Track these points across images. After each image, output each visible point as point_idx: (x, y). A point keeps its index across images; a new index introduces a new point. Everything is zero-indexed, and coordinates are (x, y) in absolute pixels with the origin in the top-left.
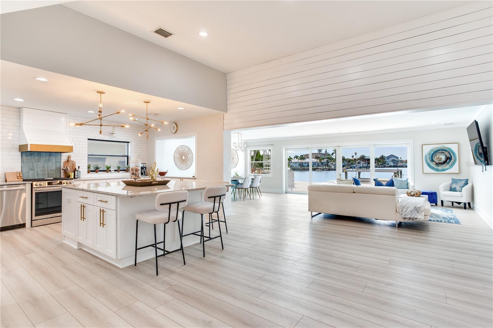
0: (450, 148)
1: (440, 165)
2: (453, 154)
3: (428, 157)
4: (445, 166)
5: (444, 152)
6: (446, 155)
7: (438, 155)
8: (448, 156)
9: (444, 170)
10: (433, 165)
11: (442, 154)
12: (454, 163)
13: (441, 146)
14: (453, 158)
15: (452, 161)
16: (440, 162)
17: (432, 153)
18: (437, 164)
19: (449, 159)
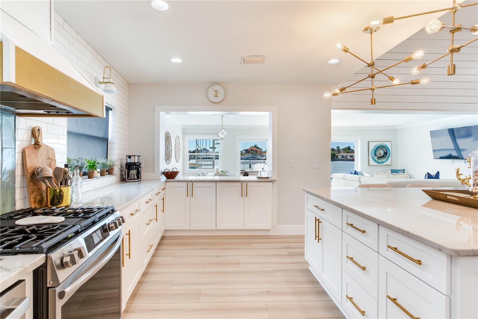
0: (386, 145)
1: (380, 158)
2: (389, 150)
3: (373, 152)
4: (384, 159)
5: (383, 148)
6: (384, 151)
7: (379, 151)
8: (385, 151)
9: (383, 163)
10: (376, 158)
11: (382, 150)
12: (389, 157)
13: (382, 143)
14: (388, 153)
15: (388, 155)
16: (380, 156)
17: (376, 148)
18: (378, 158)
19: (386, 153)
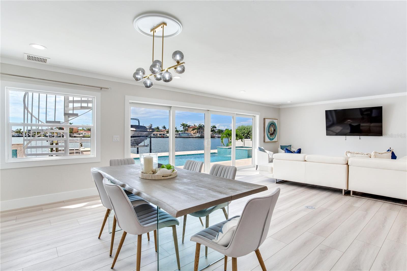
0: (275, 123)
2: (276, 127)
3: (267, 129)
4: (273, 136)
5: (273, 125)
6: (274, 128)
7: (271, 128)
9: (273, 139)
12: (276, 134)
13: (272, 121)
14: (276, 130)
15: (276, 132)
16: (272, 133)
17: (269, 125)
18: (270, 134)
19: (275, 130)
